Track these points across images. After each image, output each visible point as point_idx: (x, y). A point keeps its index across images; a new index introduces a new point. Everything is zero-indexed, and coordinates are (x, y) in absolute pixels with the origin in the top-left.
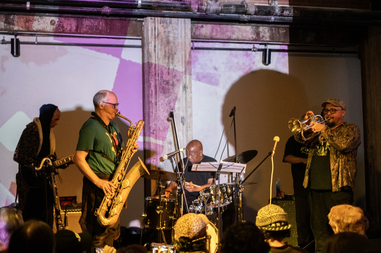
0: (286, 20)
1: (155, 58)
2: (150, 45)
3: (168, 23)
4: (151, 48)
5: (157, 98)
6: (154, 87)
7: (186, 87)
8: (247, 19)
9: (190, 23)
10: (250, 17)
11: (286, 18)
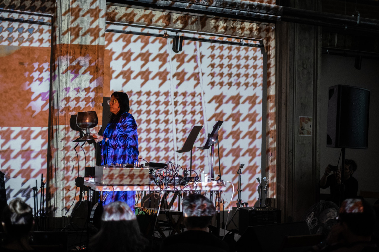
0: (201, 8)
1: (67, 37)
2: (63, 23)
3: (83, 2)
4: (64, 26)
5: (68, 77)
6: (65, 66)
7: (98, 68)
8: (163, 5)
9: (105, 4)
10: (167, 2)
11: (201, 6)
